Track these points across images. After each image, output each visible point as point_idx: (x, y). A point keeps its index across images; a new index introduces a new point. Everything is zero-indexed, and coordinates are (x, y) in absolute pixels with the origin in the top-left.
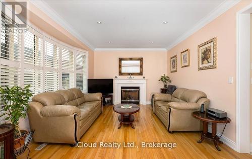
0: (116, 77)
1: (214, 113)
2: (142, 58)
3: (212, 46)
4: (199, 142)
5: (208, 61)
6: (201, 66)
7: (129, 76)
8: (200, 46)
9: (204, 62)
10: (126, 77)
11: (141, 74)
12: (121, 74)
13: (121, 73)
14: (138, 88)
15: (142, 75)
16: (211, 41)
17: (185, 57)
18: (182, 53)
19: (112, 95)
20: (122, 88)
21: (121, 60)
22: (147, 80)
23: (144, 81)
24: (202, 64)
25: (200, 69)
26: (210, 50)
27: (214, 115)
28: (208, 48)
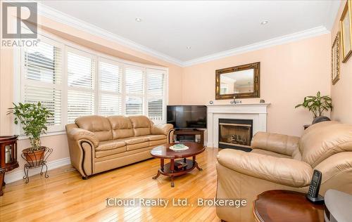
2: (259, 63)
10: (228, 102)
11: (256, 93)
12: (219, 97)
15: (258, 96)
19: (203, 131)
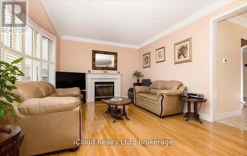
0: (89, 71)
1: (196, 95)
3: (189, 44)
4: (187, 121)
5: (184, 56)
6: (177, 60)
7: (104, 71)
8: (177, 44)
9: (180, 57)
13: (95, 67)
14: (113, 83)
16: (187, 40)
17: (160, 54)
18: (157, 50)
20: (96, 83)
21: (94, 52)
22: (122, 75)
23: (119, 77)
24: (179, 58)
25: (176, 63)
26: (186, 48)
27: (196, 97)
28: (184, 46)
